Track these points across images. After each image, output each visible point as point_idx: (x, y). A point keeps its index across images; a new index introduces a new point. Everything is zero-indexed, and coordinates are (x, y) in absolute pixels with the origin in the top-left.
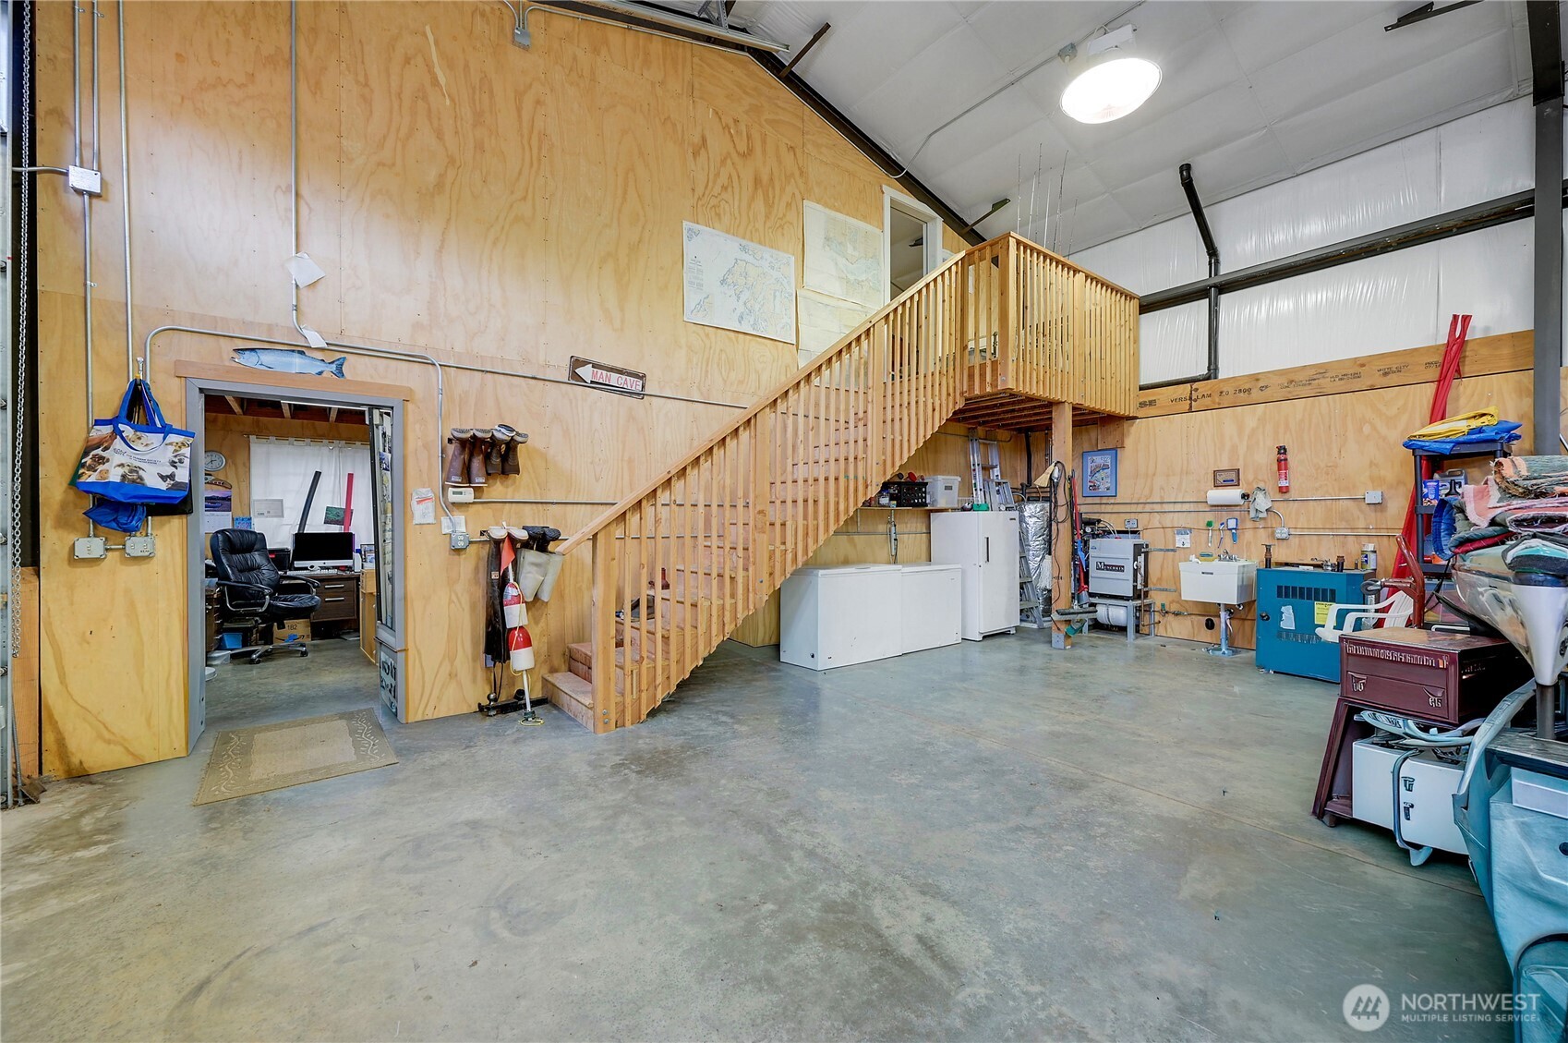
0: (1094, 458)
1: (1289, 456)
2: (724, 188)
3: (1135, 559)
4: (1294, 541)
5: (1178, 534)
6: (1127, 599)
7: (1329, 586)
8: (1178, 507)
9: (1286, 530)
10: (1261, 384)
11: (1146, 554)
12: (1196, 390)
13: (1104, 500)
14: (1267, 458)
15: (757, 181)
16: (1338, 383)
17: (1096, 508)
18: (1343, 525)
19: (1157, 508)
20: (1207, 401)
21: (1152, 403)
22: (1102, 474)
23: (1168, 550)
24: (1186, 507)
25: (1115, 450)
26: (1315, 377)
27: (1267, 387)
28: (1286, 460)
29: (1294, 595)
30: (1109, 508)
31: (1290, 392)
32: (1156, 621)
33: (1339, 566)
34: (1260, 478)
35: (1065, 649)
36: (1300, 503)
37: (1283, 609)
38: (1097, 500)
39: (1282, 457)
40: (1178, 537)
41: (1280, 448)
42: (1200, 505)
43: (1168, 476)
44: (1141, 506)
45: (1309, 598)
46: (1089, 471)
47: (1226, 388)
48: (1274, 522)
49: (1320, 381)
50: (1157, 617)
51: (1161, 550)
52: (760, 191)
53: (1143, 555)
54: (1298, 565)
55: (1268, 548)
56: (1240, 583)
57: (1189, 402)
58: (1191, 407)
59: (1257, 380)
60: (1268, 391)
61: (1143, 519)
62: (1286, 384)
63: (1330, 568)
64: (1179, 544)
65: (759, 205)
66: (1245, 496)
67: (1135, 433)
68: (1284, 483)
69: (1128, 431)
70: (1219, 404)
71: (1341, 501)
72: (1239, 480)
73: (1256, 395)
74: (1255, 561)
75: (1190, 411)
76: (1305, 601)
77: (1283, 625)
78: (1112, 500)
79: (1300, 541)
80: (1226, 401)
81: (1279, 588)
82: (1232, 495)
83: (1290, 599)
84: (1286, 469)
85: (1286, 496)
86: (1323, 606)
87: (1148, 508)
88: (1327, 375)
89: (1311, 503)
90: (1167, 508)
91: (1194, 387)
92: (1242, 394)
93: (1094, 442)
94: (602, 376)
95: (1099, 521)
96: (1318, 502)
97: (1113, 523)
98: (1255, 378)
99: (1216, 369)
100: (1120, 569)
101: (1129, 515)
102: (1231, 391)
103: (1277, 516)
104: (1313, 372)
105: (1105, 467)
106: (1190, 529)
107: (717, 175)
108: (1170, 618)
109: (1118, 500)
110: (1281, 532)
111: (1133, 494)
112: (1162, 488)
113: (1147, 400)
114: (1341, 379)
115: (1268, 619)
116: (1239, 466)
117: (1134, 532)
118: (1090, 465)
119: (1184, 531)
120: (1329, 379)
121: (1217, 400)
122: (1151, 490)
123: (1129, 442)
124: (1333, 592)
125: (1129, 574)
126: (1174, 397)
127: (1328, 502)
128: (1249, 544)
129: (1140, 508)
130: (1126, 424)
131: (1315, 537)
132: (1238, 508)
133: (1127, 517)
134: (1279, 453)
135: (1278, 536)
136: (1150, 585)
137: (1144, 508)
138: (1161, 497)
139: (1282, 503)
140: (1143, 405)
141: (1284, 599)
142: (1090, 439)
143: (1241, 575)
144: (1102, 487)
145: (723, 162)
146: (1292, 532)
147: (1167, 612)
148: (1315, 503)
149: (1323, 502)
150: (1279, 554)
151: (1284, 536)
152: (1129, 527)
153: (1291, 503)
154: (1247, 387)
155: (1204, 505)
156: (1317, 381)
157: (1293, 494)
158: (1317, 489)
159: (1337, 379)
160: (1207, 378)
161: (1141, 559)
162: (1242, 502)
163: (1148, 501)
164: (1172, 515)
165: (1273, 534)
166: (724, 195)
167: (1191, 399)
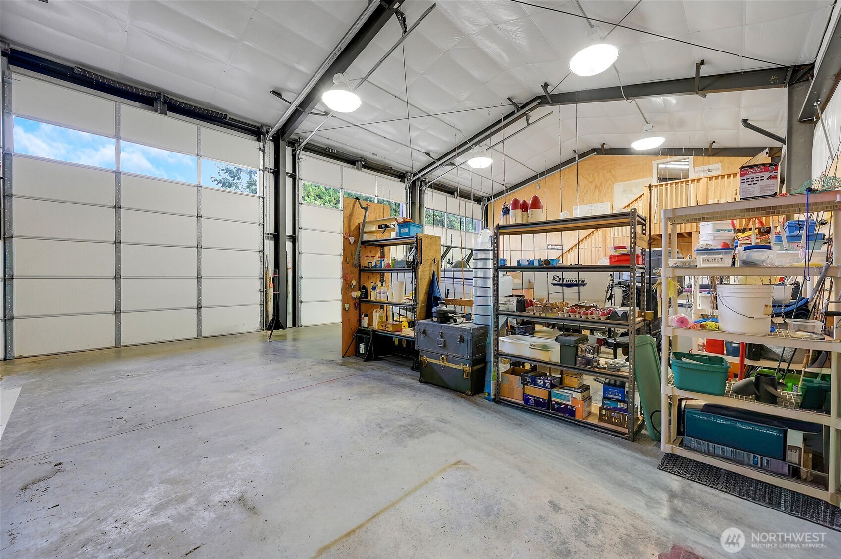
2: (585, 194)
15: (596, 187)
52: (597, 190)
65: (597, 193)
94: (553, 247)
107: (583, 191)
145: (585, 188)
166: (585, 195)
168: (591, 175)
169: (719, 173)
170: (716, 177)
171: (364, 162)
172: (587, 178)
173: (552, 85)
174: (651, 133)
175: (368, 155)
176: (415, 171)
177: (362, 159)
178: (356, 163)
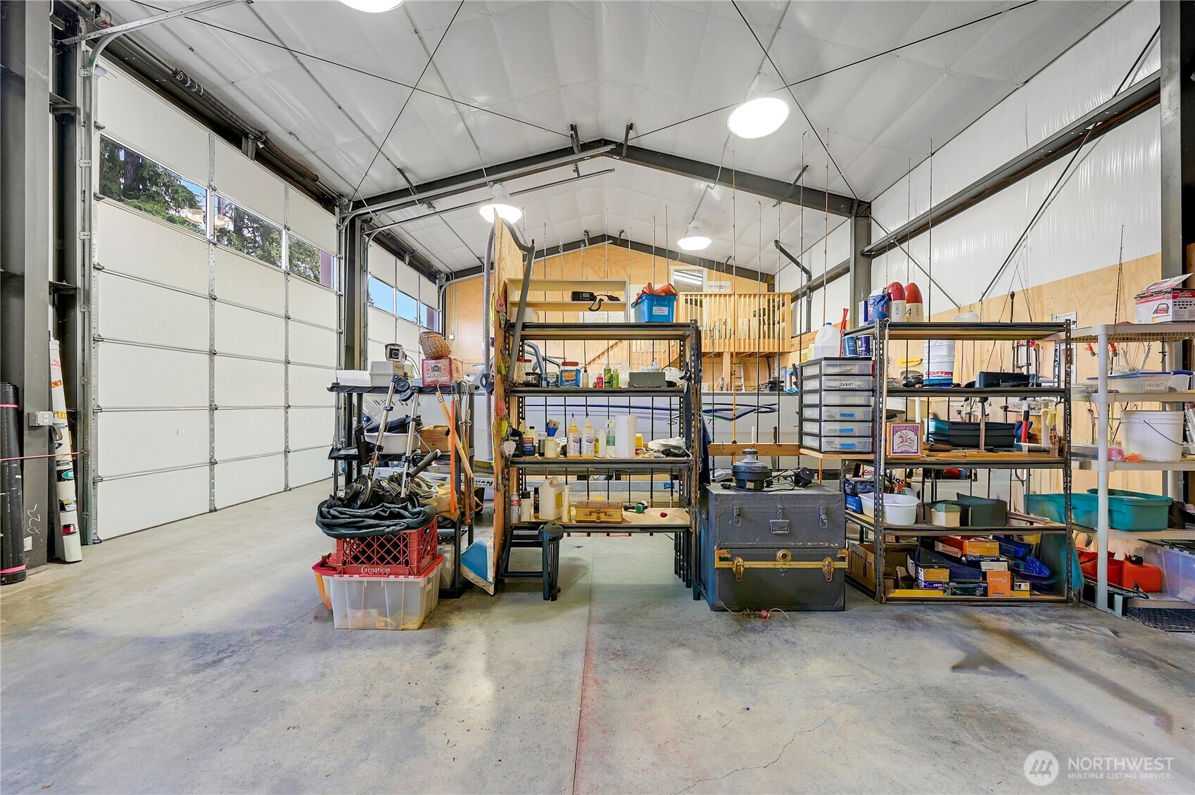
168: (602, 269)
169: (729, 291)
170: (725, 295)
171: (263, 143)
172: (596, 271)
173: (636, 132)
174: (698, 231)
175: (277, 132)
176: (361, 196)
177: (262, 135)
178: (244, 139)
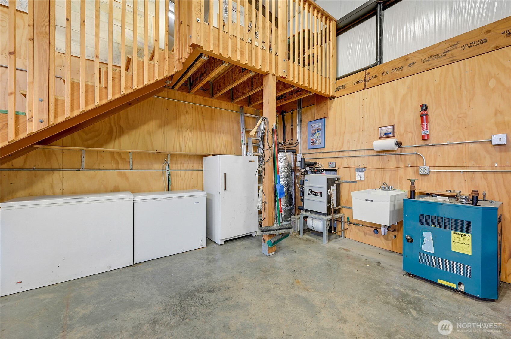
0: (314, 125)
1: (429, 112)
3: (329, 188)
4: (433, 176)
5: (357, 171)
6: (324, 214)
7: (465, 218)
8: (358, 154)
9: (427, 168)
10: (410, 62)
11: (339, 185)
12: (369, 74)
13: (319, 151)
14: (413, 114)
16: (468, 50)
17: (315, 156)
18: (472, 163)
19: (346, 154)
20: (375, 80)
21: (343, 87)
22: (318, 134)
23: (352, 182)
24: (362, 153)
25: (324, 119)
26: (449, 49)
27: (413, 63)
28: (427, 115)
29: (433, 222)
30: (321, 156)
31: (430, 64)
32: (345, 228)
33: (474, 199)
34: (409, 130)
35: (269, 255)
36: (438, 147)
37: (424, 234)
38: (315, 151)
39: (424, 112)
40: (357, 174)
41: (422, 106)
42: (370, 151)
43: (352, 133)
44: (337, 153)
45: (446, 227)
46: (311, 133)
47: (387, 69)
48: (418, 162)
49: (453, 51)
50: (346, 226)
51: (348, 182)
53: (335, 185)
54: (436, 195)
55: (413, 182)
56: (392, 209)
57: (364, 83)
58: (365, 86)
59: (407, 60)
60: (414, 67)
61: (338, 161)
62: (427, 59)
63: (464, 201)
64: (358, 178)
66: (398, 144)
67: (335, 107)
68: (426, 132)
69: (331, 107)
70: (382, 81)
71: (470, 145)
72: (394, 132)
73: (406, 70)
74: (403, 192)
75: (365, 88)
76: (443, 230)
77: (424, 248)
78: (322, 151)
79: (437, 176)
80: (387, 78)
81: (421, 216)
82: (390, 143)
83: (431, 227)
84: (427, 121)
85: (427, 143)
86: (460, 236)
87: (341, 154)
88: (458, 45)
89: (446, 147)
90: (352, 154)
91: (367, 72)
92: (397, 72)
93: (313, 115)
95: (316, 164)
96: (452, 146)
97: (323, 164)
98: (406, 58)
99: (381, 59)
100: (319, 194)
101: (331, 159)
102: (390, 71)
103: (420, 158)
104: (448, 45)
105: (319, 130)
106: (365, 168)
108: (353, 227)
109: (326, 150)
110: (424, 170)
111: (333, 146)
112: (349, 142)
113: (341, 85)
114: (470, 47)
115: (412, 241)
116: (395, 122)
117: (334, 170)
118: (311, 129)
119: (360, 169)
120: (460, 49)
121: (381, 79)
122: (343, 143)
123: (331, 114)
124: (468, 224)
125: (324, 198)
126: (356, 80)
127: (460, 146)
128: (401, 178)
129: (336, 155)
130: (329, 102)
131: (449, 174)
132: (394, 153)
133: (330, 160)
134: (422, 110)
135: (421, 172)
136: (342, 205)
137: (339, 155)
138: (348, 147)
139: (424, 148)
140: (338, 89)
141: (424, 226)
142: (312, 114)
143: (393, 203)
144: (317, 142)
146: (432, 169)
147: (350, 223)
148: (449, 147)
149: (455, 146)
150: (421, 187)
151: (426, 172)
152: (332, 167)
153: (431, 148)
154: (400, 66)
155: (372, 151)
156: (450, 52)
157: (432, 141)
158: (450, 136)
159: (466, 47)
160: (376, 64)
161: (334, 188)
162: (396, 148)
163: (341, 150)
164: (354, 158)
165: (417, 171)
167: (365, 80)
